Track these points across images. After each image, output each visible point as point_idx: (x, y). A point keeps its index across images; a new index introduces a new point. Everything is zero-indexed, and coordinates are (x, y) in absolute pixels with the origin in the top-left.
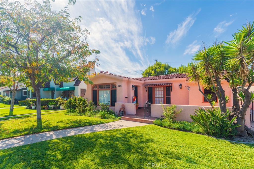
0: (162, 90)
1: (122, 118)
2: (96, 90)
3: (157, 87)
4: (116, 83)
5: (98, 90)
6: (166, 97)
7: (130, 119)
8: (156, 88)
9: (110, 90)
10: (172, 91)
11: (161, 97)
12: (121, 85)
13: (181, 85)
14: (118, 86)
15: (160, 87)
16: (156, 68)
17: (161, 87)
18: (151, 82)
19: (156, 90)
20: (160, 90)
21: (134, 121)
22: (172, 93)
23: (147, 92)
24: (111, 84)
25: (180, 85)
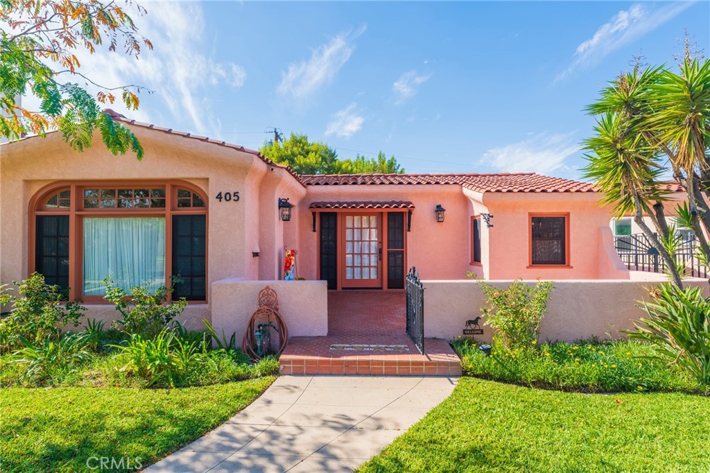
0: (373, 224)
1: (289, 362)
2: (67, 217)
3: (353, 214)
4: (208, 179)
5: (80, 218)
6: (388, 251)
7: (335, 362)
8: (349, 219)
9: (163, 216)
10: (409, 230)
11: (367, 252)
12: (236, 194)
13: (439, 209)
14: (219, 197)
15: (365, 214)
16: (294, 155)
17: (369, 214)
18: (332, 195)
19: (349, 224)
20: (365, 225)
21: (358, 375)
22: (411, 238)
23: (315, 233)
24: (173, 187)
25: (436, 211)
